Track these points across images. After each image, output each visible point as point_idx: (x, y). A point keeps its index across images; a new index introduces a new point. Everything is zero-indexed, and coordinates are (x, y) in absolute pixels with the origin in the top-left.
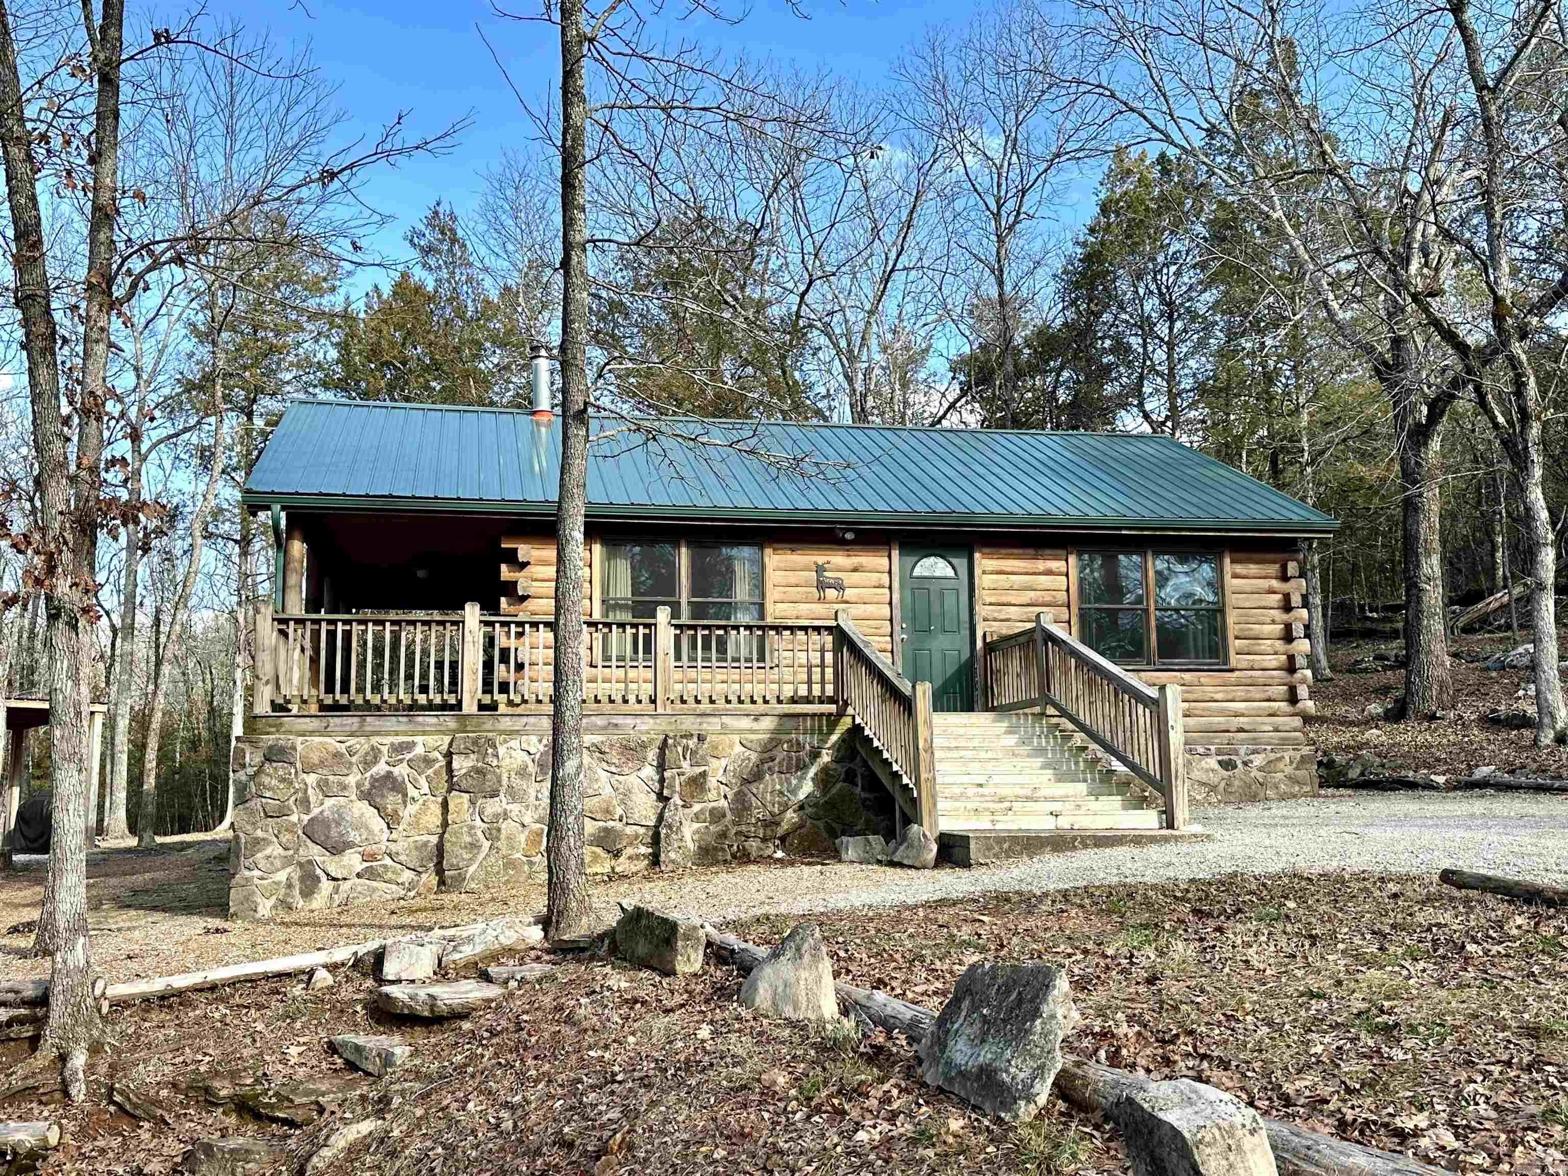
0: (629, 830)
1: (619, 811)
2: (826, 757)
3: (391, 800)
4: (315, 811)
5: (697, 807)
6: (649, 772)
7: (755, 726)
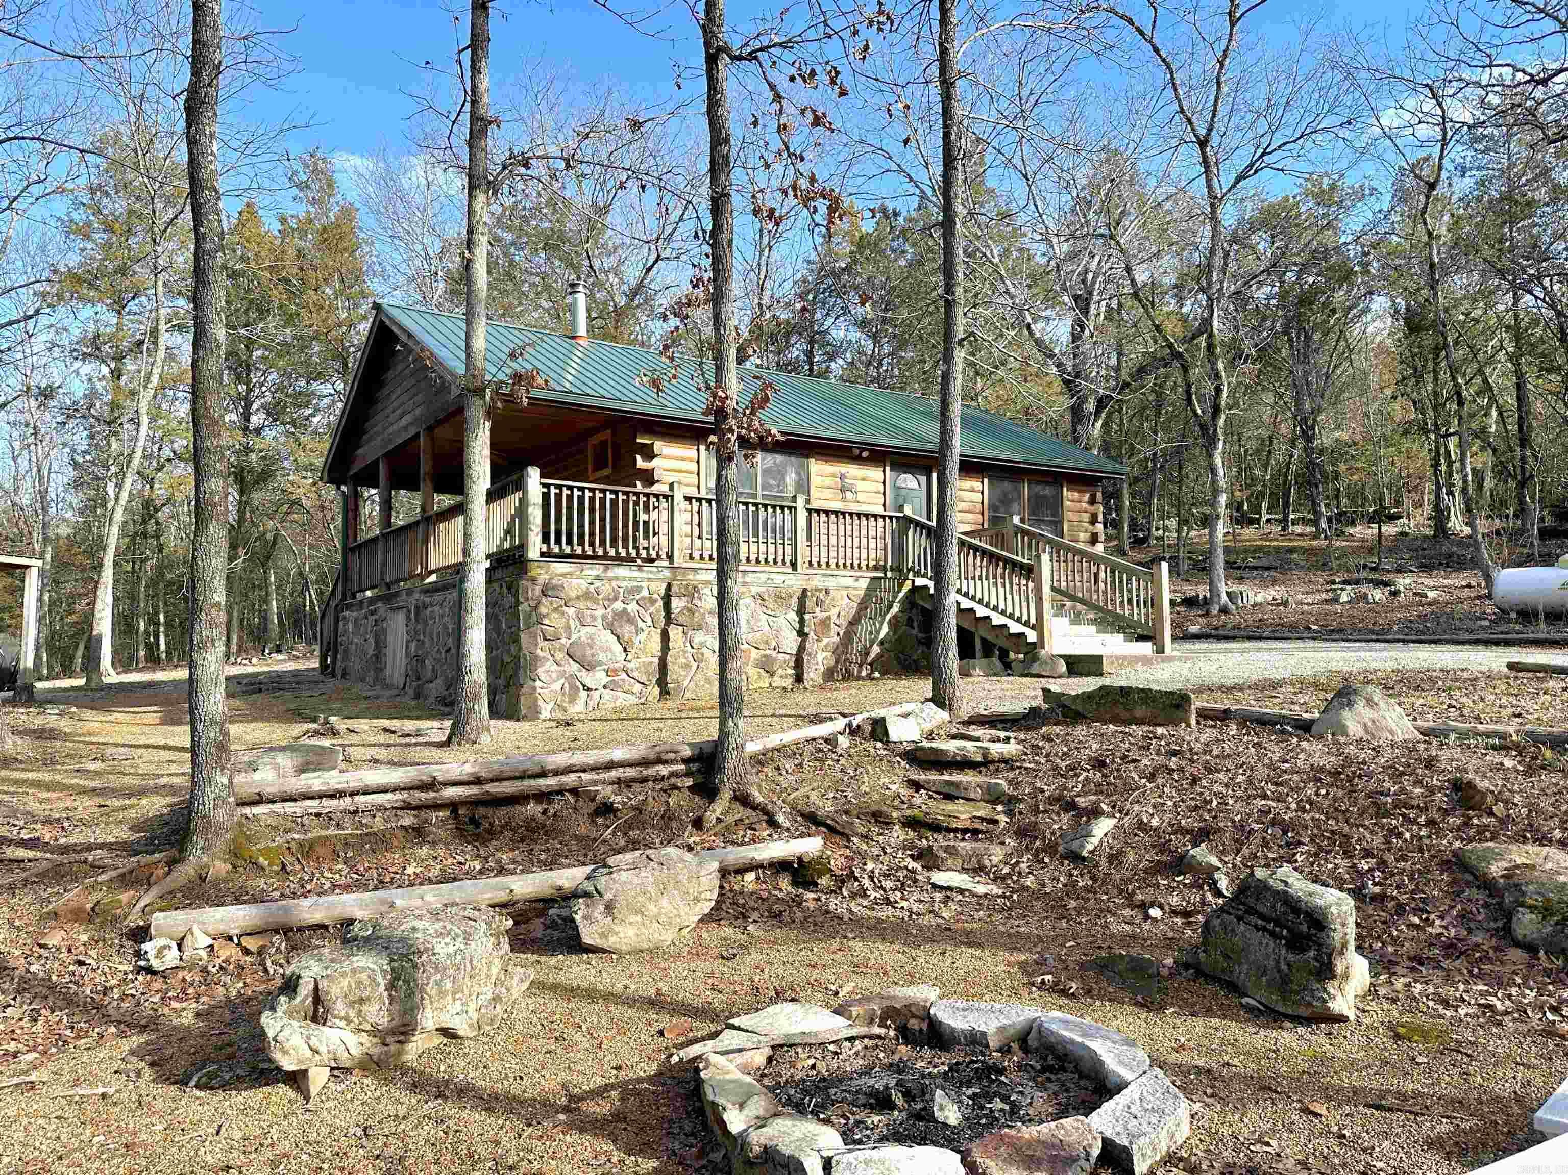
0: (781, 656)
1: (774, 644)
2: (895, 609)
3: (627, 631)
4: (574, 637)
5: (825, 641)
6: (793, 616)
7: (857, 585)
